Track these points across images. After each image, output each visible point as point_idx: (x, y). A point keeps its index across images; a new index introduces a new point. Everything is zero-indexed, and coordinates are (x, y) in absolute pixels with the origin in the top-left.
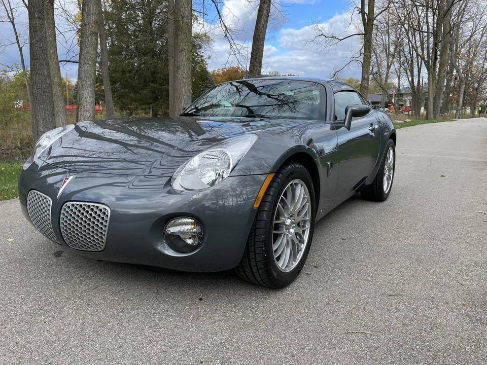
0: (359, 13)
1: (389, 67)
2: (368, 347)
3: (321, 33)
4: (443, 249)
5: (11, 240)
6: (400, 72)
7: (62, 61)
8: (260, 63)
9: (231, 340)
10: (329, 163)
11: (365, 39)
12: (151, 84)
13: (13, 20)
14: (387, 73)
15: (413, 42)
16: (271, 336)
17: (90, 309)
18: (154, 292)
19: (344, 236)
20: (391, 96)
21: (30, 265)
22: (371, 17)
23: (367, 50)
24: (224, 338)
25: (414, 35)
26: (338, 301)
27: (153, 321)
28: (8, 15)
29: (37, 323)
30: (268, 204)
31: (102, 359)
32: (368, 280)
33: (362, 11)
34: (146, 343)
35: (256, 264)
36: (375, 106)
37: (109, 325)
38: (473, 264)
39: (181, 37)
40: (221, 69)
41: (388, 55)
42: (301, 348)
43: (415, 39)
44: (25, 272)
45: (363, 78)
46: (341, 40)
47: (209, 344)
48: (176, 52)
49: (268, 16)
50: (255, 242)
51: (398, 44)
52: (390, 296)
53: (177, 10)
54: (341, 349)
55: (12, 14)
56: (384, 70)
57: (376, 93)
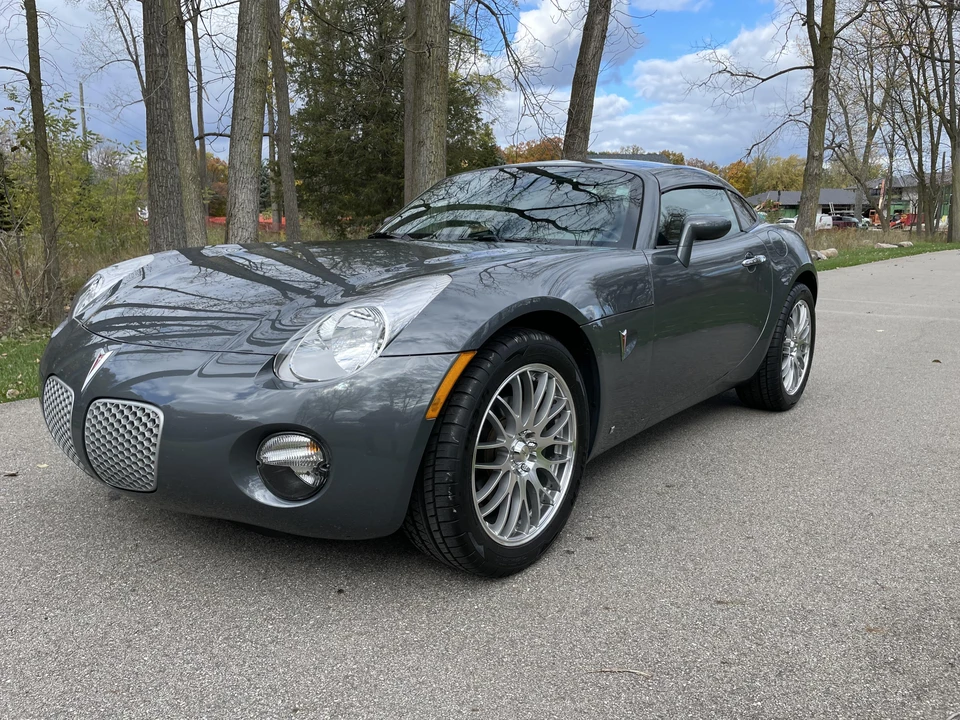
0: (804, 25)
1: (871, 133)
2: (631, 703)
3: (722, 67)
4: (872, 514)
5: (45, 465)
6: (893, 144)
7: (209, 135)
8: (586, 130)
9: (368, 672)
10: (625, 333)
11: (815, 77)
12: (380, 175)
13: (137, 57)
14: (868, 146)
15: (921, 82)
16: (447, 669)
17: (132, 598)
18: (260, 574)
19: (671, 479)
20: (877, 192)
21: (61, 513)
22: (827, 32)
23: (819, 100)
24: (355, 666)
25: (922, 67)
26: (607, 608)
27: (237, 626)
28: (128, 49)
29: (33, 618)
30: (460, 410)
31: (119, 691)
32: (685, 570)
33: (809, 21)
34: (209, 667)
35: (439, 527)
36: (841, 214)
37: (155, 629)
38: (926, 546)
39: (427, 85)
40: (525, 142)
41: (870, 108)
42: (496, 695)
43: (924, 76)
44: (46, 525)
45: (811, 156)
46: (764, 80)
47: (323, 677)
48: (417, 113)
49: (604, 37)
50: (434, 484)
51: (891, 86)
52: (719, 602)
53: (419, 33)
54: (574, 703)
55: (135, 46)
56: (860, 140)
57: (844, 186)
